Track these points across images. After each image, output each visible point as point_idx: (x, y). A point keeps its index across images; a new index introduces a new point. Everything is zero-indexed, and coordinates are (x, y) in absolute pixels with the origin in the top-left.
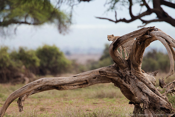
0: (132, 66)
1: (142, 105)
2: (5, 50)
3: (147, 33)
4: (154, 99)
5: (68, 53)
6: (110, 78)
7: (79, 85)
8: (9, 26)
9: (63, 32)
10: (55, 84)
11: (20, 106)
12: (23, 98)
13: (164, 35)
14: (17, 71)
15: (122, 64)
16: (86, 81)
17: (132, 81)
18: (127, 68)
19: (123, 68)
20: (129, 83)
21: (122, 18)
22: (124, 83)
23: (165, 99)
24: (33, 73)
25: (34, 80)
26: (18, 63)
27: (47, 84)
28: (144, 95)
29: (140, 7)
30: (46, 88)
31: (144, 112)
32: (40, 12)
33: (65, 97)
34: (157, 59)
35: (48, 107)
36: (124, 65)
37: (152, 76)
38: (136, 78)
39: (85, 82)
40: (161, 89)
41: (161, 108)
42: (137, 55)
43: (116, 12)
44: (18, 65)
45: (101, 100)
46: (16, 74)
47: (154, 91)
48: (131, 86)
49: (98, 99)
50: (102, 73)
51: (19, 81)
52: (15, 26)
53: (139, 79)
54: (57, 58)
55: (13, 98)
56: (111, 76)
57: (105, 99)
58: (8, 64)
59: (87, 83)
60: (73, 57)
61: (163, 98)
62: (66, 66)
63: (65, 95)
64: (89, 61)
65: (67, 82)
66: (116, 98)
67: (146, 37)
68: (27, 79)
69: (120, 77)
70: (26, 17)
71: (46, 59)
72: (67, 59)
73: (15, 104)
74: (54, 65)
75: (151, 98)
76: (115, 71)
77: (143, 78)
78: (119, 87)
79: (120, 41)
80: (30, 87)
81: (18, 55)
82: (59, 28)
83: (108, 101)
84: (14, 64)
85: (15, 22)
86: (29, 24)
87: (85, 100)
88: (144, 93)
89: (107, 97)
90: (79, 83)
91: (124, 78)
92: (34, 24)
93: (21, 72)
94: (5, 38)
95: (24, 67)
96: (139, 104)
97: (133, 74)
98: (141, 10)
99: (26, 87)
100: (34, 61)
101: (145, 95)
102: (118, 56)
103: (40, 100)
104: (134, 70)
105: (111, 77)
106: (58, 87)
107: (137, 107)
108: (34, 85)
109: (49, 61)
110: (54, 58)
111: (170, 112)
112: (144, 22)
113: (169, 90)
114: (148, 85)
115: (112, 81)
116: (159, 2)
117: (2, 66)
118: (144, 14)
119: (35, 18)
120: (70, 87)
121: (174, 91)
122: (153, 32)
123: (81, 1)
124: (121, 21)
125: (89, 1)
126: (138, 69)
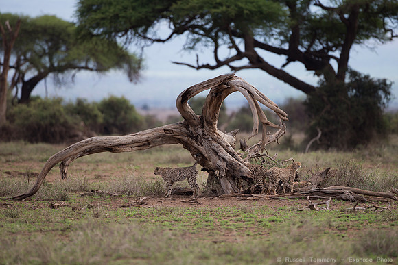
0: (205, 124)
1: (218, 172)
2: (58, 101)
3: (224, 83)
4: (232, 165)
5: (145, 107)
6: (177, 138)
7: (139, 146)
8: (66, 72)
9: (134, 81)
10: (109, 144)
11: (63, 172)
12: (67, 163)
13: (246, 85)
15: (194, 121)
16: (148, 141)
17: (205, 143)
18: (200, 126)
19: (194, 126)
20: (202, 145)
21: (205, 64)
22: (195, 145)
25: (82, 139)
26: (76, 118)
27: (98, 144)
29: (228, 50)
30: (97, 149)
31: (220, 181)
32: (104, 55)
35: (105, 174)
36: (196, 122)
37: (230, 136)
38: (210, 139)
39: (146, 143)
40: (243, 153)
41: (241, 176)
42: (211, 109)
43: (197, 56)
44: (75, 121)
46: (72, 133)
47: (233, 155)
48: (203, 148)
50: (168, 132)
52: (73, 71)
53: (214, 140)
55: (55, 161)
56: (178, 135)
58: (62, 120)
59: (149, 144)
61: (245, 164)
63: (130, 159)
67: (223, 87)
69: (190, 137)
70: (88, 61)
73: (57, 169)
75: (229, 164)
76: (184, 129)
77: (218, 138)
78: (189, 150)
79: (190, 91)
80: (76, 149)
81: (75, 109)
82: (130, 75)
84: (70, 120)
85: (74, 67)
86: (91, 70)
88: (220, 158)
90: (139, 144)
91: (196, 138)
92: (97, 70)
93: (78, 130)
94: (60, 87)
96: (214, 171)
97: (206, 134)
98: (230, 54)
99: (71, 149)
101: (222, 160)
102: (188, 110)
104: (208, 128)
105: (179, 137)
106: (111, 149)
107: (212, 175)
108: (82, 146)
111: (253, 183)
112: (233, 68)
113: (253, 154)
114: (225, 148)
115: (180, 141)
116: (251, 44)
117: (54, 121)
118: (233, 59)
119: (98, 63)
120: (127, 149)
121: (258, 155)
122: (232, 81)
123: (154, 41)
124: (203, 67)
125: (163, 41)
126: (212, 127)
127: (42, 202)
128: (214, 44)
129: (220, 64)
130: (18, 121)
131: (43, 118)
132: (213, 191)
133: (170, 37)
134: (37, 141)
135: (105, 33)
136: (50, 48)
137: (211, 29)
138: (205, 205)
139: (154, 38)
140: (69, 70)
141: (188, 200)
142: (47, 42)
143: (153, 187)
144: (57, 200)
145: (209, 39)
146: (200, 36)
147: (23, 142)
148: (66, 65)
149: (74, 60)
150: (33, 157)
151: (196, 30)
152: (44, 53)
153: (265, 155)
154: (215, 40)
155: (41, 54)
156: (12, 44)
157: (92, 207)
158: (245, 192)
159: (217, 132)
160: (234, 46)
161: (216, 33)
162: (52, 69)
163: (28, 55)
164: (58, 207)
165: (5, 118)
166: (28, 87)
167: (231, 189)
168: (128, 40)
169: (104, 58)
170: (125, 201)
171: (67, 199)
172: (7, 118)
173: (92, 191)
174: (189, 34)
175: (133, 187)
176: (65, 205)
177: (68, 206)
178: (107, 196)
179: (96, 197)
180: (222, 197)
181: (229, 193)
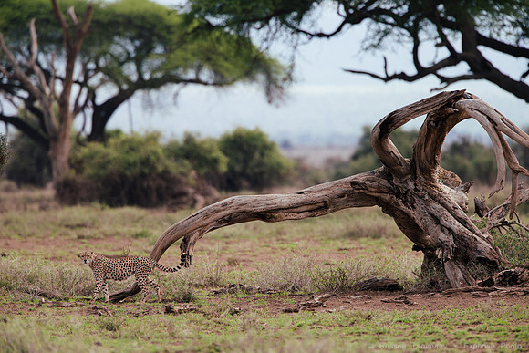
0: (418, 172)
1: (441, 252)
2: (153, 137)
3: (449, 104)
4: (463, 240)
5: (286, 145)
6: (373, 197)
7: (310, 211)
8: (163, 88)
9: (276, 101)
10: (260, 208)
12: (192, 239)
13: (484, 108)
14: (179, 181)
15: (399, 167)
16: (324, 202)
17: (419, 204)
18: (409, 176)
19: (401, 176)
20: (414, 207)
21: (398, 72)
22: (403, 207)
23: (488, 240)
24: (214, 186)
25: (216, 200)
26: (183, 165)
27: (242, 208)
28: (443, 231)
29: (435, 49)
30: (241, 217)
31: (444, 266)
32: (227, 59)
33: (279, 237)
34: (471, 157)
35: (244, 258)
36: (403, 169)
37: (460, 192)
38: (427, 197)
39: (322, 205)
40: (479, 219)
41: (478, 258)
42: (428, 149)
43: (385, 59)
44: (181, 169)
45: (356, 242)
46: (177, 189)
47: (464, 222)
48: (416, 213)
49: (349, 241)
50: (357, 187)
51: (183, 203)
52: (175, 87)
53: (434, 198)
54: (262, 155)
55: (172, 237)
56: (375, 192)
57: (363, 240)
58: (160, 168)
59: (326, 207)
60: (296, 154)
61: (483, 238)
62: (283, 172)
63: (279, 233)
64: (329, 161)
65: (284, 205)
66: (387, 238)
67: (447, 111)
68: (201, 199)
69: (394, 194)
70: (199, 69)
71: (241, 156)
72: (285, 156)
73: (174, 252)
74: (257, 170)
75: (458, 238)
76: (384, 182)
77: (441, 196)
78: (393, 215)
79: (394, 118)
80: (207, 216)
81: (181, 149)
82: (268, 92)
83: (370, 245)
84: (173, 167)
85: (177, 80)
86: (206, 84)
87: (323, 242)
88: (443, 228)
89: (367, 236)
90: (310, 207)
91: (404, 196)
92: (214, 84)
93: (187, 184)
95: (193, 173)
96: (434, 250)
97: (421, 188)
98: (436, 56)
99: (199, 216)
100: (216, 161)
101: (447, 231)
102: (390, 150)
103: (227, 243)
104: (423, 179)
105: (376, 195)
106: (266, 215)
107: (430, 257)
108: (216, 211)
109: (246, 162)
110: (257, 155)
111: (497, 268)
112: (443, 79)
113: (496, 221)
114: (452, 211)
115: (379, 202)
116: (473, 40)
117: (146, 171)
118: (444, 64)
119: (216, 72)
120: (292, 216)
121: (504, 223)
122: (462, 101)
123: (312, 36)
124: (395, 76)
125: (328, 36)
126: (431, 177)
127: (152, 304)
128: (412, 39)
129: (422, 72)
130: (89, 171)
131: (129, 165)
132: (433, 283)
133: (339, 30)
134: (122, 206)
136: (138, 50)
137: (407, 16)
138: (420, 309)
139: (312, 31)
140: (169, 85)
141: (392, 298)
142: (132, 40)
143: (333, 278)
144: (178, 301)
145: (404, 31)
146: (390, 27)
147: (98, 206)
148: (164, 77)
149: (177, 67)
150: (120, 230)
151: (383, 16)
152: (129, 59)
153: (515, 223)
154: (414, 32)
155: (122, 59)
156: (79, 45)
157: (236, 312)
158: (483, 284)
159: (438, 185)
160: (445, 42)
161: (416, 23)
162: (142, 84)
164: (180, 312)
165: (67, 166)
166: (103, 114)
167: (461, 280)
168: (270, 36)
169: (226, 64)
170: (291, 302)
171: (193, 300)
172: (71, 166)
173: (233, 286)
174: (370, 24)
175: (298, 279)
176: (191, 310)
177: (196, 311)
178: (257, 295)
179: (240, 296)
180: (448, 293)
181: (459, 285)
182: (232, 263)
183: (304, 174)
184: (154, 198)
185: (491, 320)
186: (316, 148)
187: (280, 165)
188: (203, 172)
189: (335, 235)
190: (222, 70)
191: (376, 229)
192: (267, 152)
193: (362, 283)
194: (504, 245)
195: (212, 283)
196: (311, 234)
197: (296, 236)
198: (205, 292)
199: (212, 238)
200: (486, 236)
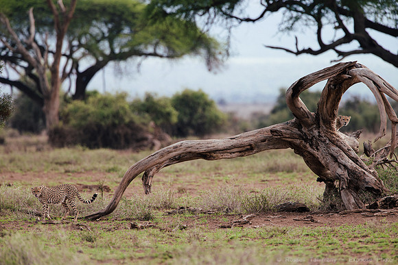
0: (321, 123)
1: (338, 183)
2: (122, 96)
3: (344, 72)
4: (355, 174)
5: (222, 102)
6: (287, 141)
7: (240, 152)
8: (129, 60)
9: (215, 69)
10: (202, 150)
11: (147, 185)
12: (151, 173)
13: (371, 75)
14: (141, 129)
15: (307, 119)
16: (250, 145)
17: (322, 146)
18: (315, 126)
19: (308, 125)
20: (318, 149)
21: (306, 48)
22: (310, 149)
23: (373, 174)
24: (167, 133)
25: (169, 144)
26: (144, 118)
27: (189, 150)
28: (340, 167)
29: (334, 30)
30: (188, 156)
31: (340, 194)
32: (177, 38)
33: (217, 171)
34: (361, 111)
35: (190, 187)
36: (310, 121)
37: (352, 138)
38: (328, 142)
39: (249, 147)
40: (367, 158)
41: (366, 188)
42: (329, 105)
43: (296, 38)
44: (143, 120)
45: (274, 175)
46: (140, 135)
47: (355, 161)
48: (320, 154)
49: (269, 174)
50: (275, 134)
51: (145, 146)
52: (138, 59)
53: (333, 142)
54: (204, 109)
55: (136, 172)
56: (289, 138)
57: (280, 174)
58: (127, 120)
59: (252, 149)
60: (229, 109)
61: (370, 173)
62: (219, 122)
63: (217, 168)
64: (255, 114)
65: (221, 148)
66: (297, 172)
67: (343, 77)
68: (158, 143)
69: (303, 139)
70: (156, 45)
71: (188, 111)
72: (221, 111)
73: (138, 182)
74: (200, 121)
75: (352, 172)
76: (296, 130)
77: (338, 141)
78: (302, 155)
79: (303, 82)
80: (162, 156)
81: (143, 105)
82: (208, 63)
83: (285, 177)
84: (137, 119)
85: (140, 54)
86: (161, 56)
87: (249, 175)
88: (340, 165)
89: (283, 171)
90: (240, 149)
91: (310, 141)
92: (168, 57)
93: (147, 132)
95: (152, 123)
96: (333, 181)
97: (323, 135)
98: (335, 36)
99: (156, 155)
100: (169, 114)
101: (343, 167)
102: (300, 106)
103: (177, 176)
104: (325, 128)
105: (290, 140)
106: (207, 155)
107: (330, 186)
108: (169, 152)
109: (191, 115)
110: (200, 110)
111: (380, 195)
112: (340, 53)
113: (380, 160)
114: (347, 152)
115: (291, 145)
116: (363, 24)
117: (117, 122)
118: (340, 42)
120: (226, 155)
121: (385, 161)
122: (354, 69)
123: (242, 20)
124: (304, 51)
125: (254, 21)
126: (330, 126)
127: (121, 222)
128: (316, 23)
129: (324, 48)
130: (73, 122)
131: (104, 117)
132: (332, 206)
133: (262, 16)
134: (98, 148)
135: (181, 11)
136: (110, 31)
137: (312, 6)
138: (323, 226)
139: (241, 17)
140: (134, 57)
141: (302, 217)
142: (106, 23)
143: (257, 202)
144: (140, 219)
145: (311, 17)
146: (300, 14)
147: (80, 148)
148: (130, 51)
149: (140, 44)
150: (97, 166)
151: (295, 6)
152: (103, 38)
153: (394, 161)
154: (318, 18)
155: (99, 38)
156: (66, 27)
157: (184, 228)
158: (370, 207)
159: (336, 133)
160: (341, 26)
161: (319, 10)
162: (113, 57)
163: (83, 41)
164: (142, 228)
165: (57, 118)
166: (84, 79)
167: (353, 204)
168: (210, 21)
169: (177, 42)
170: (226, 220)
171: (152, 219)
172: (60, 119)
173: (182, 208)
174: (285, 12)
175: (231, 203)
176: (150, 226)
177: (154, 227)
178: (200, 215)
179: (187, 216)
180: (344, 214)
181: (352, 208)
182: (181, 191)
183: (235, 124)
184: (122, 142)
185: (376, 234)
186: (245, 105)
187: (217, 118)
188: (159, 122)
189: (258, 171)
190: (173, 46)
191: (290, 165)
192: (208, 108)
193: (279, 206)
194: (386, 178)
195: (166, 206)
196: (241, 169)
197: (229, 171)
198: (161, 213)
199: (166, 172)
200: (372, 171)
